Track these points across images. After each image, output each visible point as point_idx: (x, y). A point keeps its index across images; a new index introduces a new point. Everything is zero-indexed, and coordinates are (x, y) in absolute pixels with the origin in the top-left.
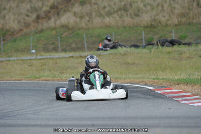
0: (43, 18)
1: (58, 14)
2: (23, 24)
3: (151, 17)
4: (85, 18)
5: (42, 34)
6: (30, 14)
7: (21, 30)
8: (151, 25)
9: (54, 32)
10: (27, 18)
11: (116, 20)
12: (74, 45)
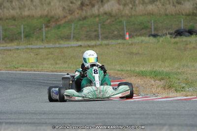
0: (87, 5)
1: (102, 1)
2: (67, 11)
3: (193, 5)
4: (128, 5)
5: (85, 21)
6: (75, 1)
7: (65, 17)
8: (193, 13)
9: (97, 19)
10: (71, 5)
11: (158, 7)
12: (116, 33)
